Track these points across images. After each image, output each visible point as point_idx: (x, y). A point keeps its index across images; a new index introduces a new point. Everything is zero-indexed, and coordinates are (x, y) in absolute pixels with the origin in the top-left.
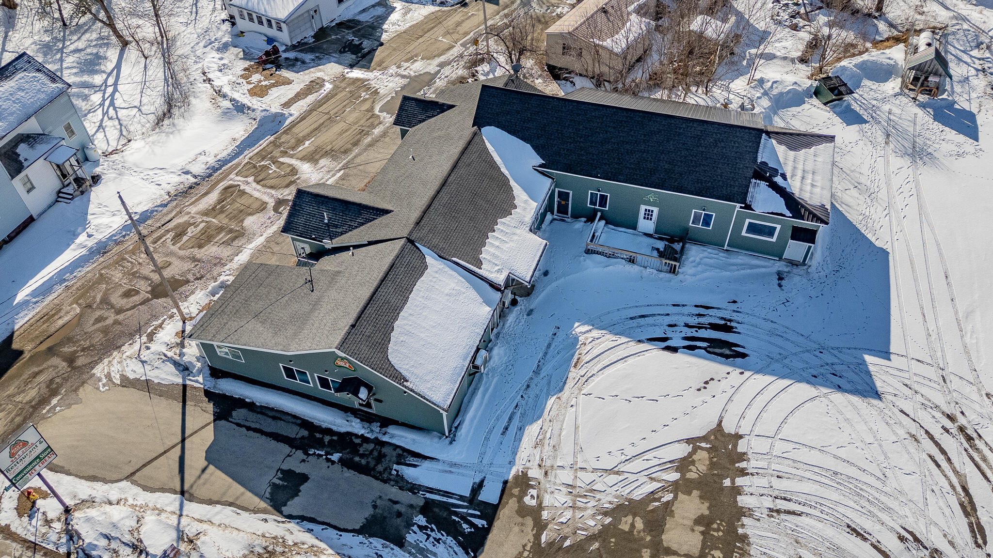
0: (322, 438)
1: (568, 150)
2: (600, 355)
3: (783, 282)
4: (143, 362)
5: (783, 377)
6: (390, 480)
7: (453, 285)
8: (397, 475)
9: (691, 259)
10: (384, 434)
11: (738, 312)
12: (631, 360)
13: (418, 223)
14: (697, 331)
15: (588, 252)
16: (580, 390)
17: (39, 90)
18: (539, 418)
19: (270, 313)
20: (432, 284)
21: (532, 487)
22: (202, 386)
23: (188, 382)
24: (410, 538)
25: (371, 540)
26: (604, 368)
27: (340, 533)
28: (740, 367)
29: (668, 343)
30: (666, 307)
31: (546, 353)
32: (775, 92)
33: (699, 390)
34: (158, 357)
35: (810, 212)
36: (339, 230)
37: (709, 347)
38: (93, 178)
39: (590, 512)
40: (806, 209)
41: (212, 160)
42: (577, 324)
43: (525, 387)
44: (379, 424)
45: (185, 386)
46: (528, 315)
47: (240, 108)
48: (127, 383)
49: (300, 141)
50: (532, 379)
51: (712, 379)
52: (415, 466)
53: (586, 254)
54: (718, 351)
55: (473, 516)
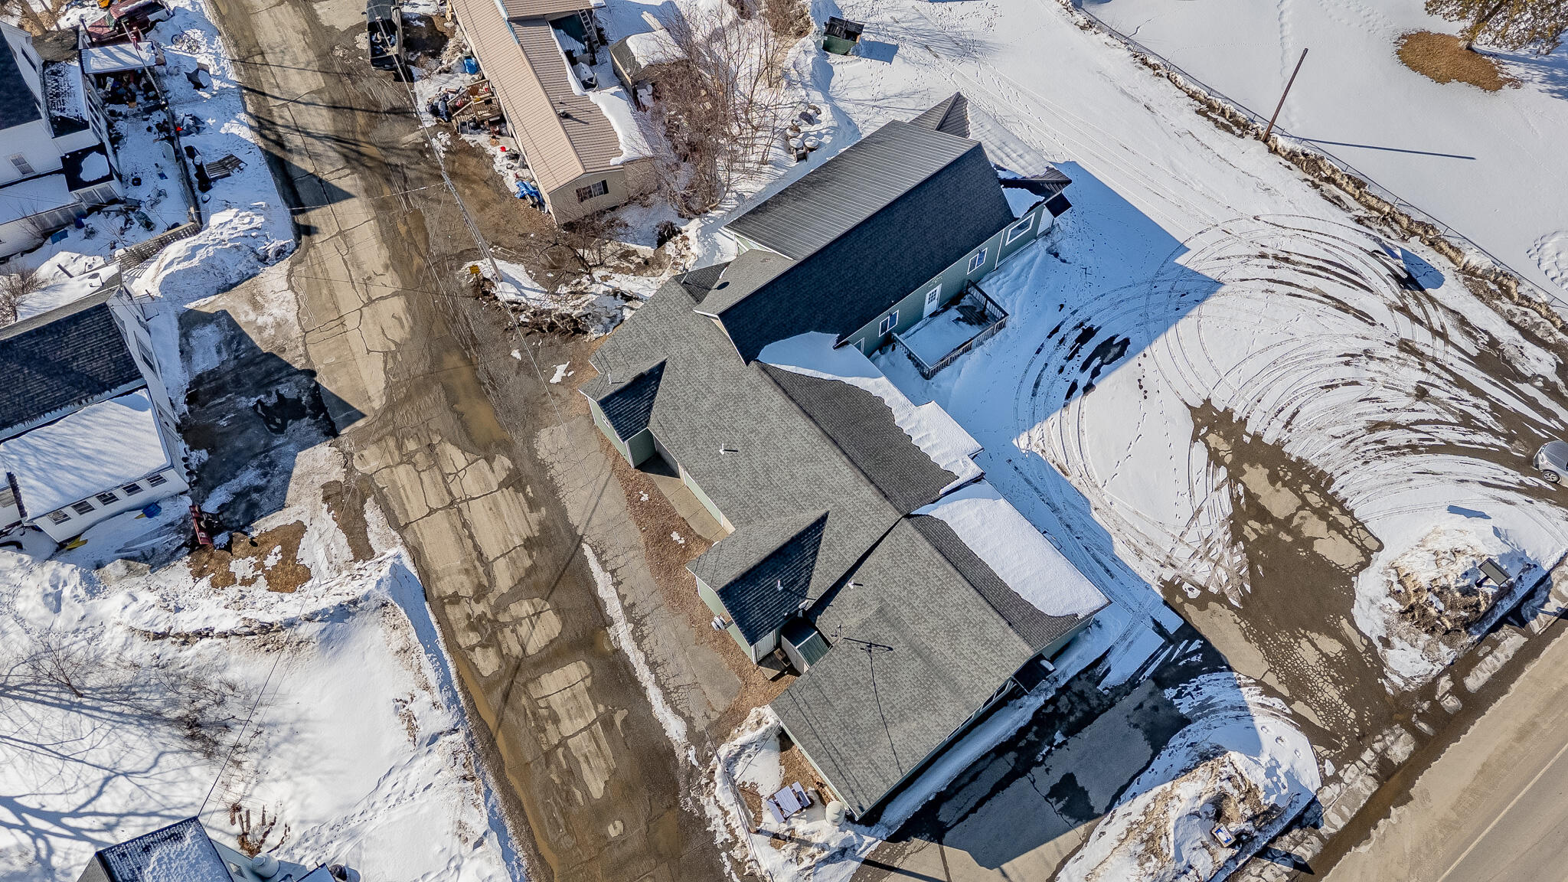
0: (1028, 741)
3: (1062, 256)
5: (1166, 330)
6: (1113, 699)
7: (971, 513)
8: (1111, 690)
9: (998, 297)
10: (1057, 680)
11: (1074, 313)
12: (1084, 426)
13: (886, 496)
15: (930, 377)
16: (1096, 486)
18: (1110, 537)
19: (893, 707)
20: (965, 530)
21: (1181, 584)
22: (880, 841)
23: (864, 856)
24: (1184, 710)
25: (1171, 745)
26: (1082, 452)
27: (1150, 769)
28: (1138, 352)
29: (1081, 385)
36: (802, 582)
37: (1102, 359)
39: (1227, 554)
40: (1044, 182)
42: (1015, 442)
43: (1067, 529)
45: (866, 862)
47: (340, 613)
50: (1060, 518)
51: (1139, 380)
52: (1108, 670)
53: (930, 381)
54: (1110, 356)
55: (1187, 647)
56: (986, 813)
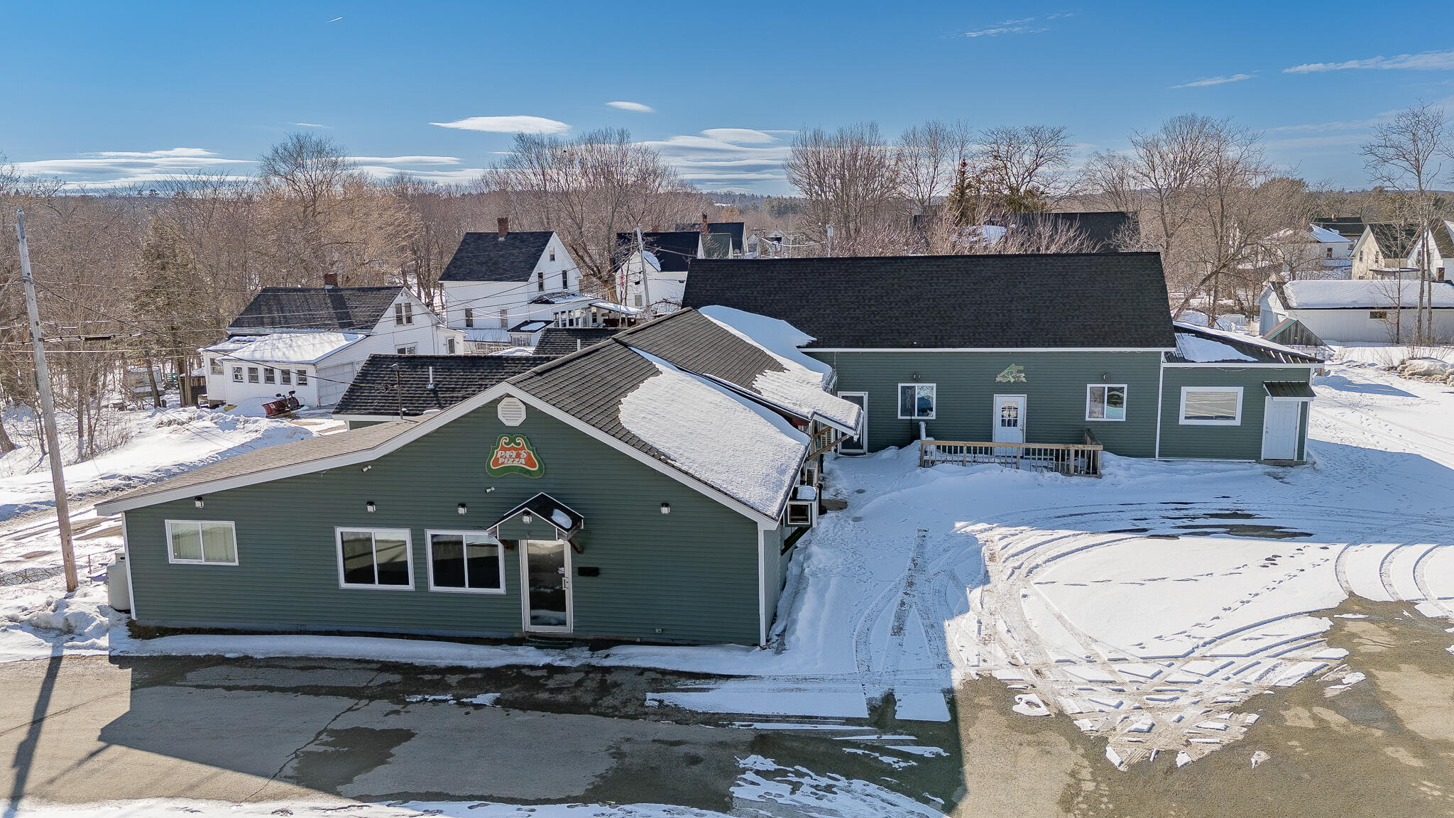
1: (852, 318)
2: (1031, 548)
5: (1410, 543)
6: (645, 714)
8: (662, 706)
10: (605, 658)
13: (628, 334)
14: (1191, 521)
15: (926, 464)
16: (1026, 580)
18: (963, 611)
20: (678, 387)
21: (1020, 692)
22: (104, 652)
23: (68, 652)
24: (744, 793)
26: (1053, 558)
27: (528, 807)
28: (1314, 543)
29: (1153, 532)
30: (1108, 506)
31: (920, 553)
33: (1265, 566)
35: (1284, 353)
36: (458, 394)
37: (1229, 531)
40: (1276, 351)
42: (959, 525)
43: (904, 584)
44: (586, 647)
45: (57, 658)
46: (855, 521)
50: (912, 576)
51: (1277, 556)
52: (702, 690)
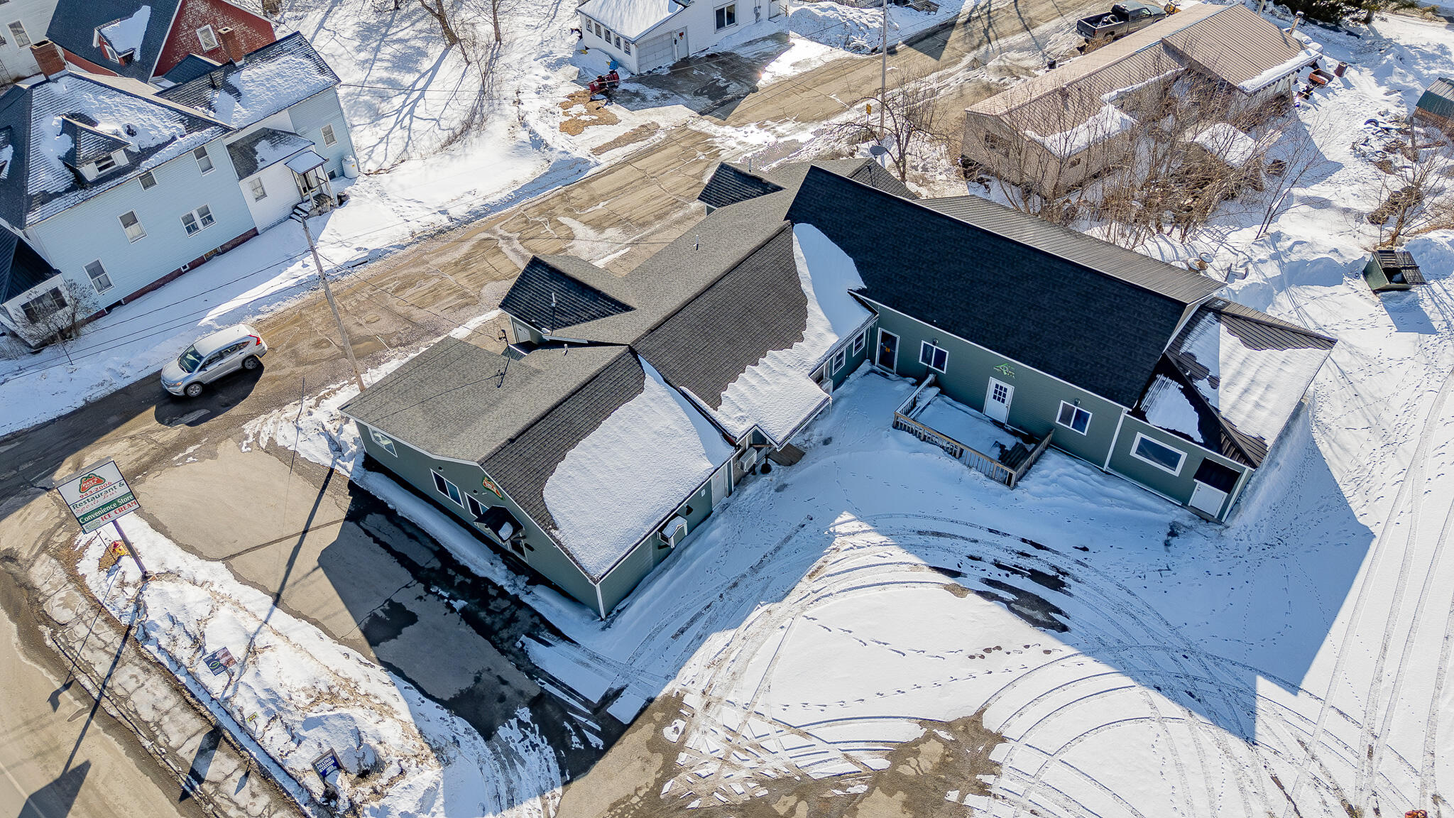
0: (454, 576)
1: (902, 276)
2: (852, 570)
3: (1174, 540)
4: (299, 429)
6: (510, 652)
7: (669, 422)
8: (521, 649)
9: (1044, 472)
10: (528, 594)
11: (1082, 564)
12: (892, 589)
13: (652, 331)
14: (1007, 575)
15: (897, 426)
16: (804, 609)
17: (301, 80)
18: (733, 628)
19: (438, 403)
20: (640, 413)
21: (682, 717)
22: (348, 475)
24: (503, 732)
25: (455, 719)
26: (850, 589)
27: (423, 699)
29: (959, 580)
30: (977, 529)
31: (778, 548)
32: (1294, 257)
33: (972, 657)
34: (316, 427)
35: (1234, 444)
37: (1016, 602)
38: (339, 197)
39: (744, 774)
40: (1229, 438)
41: (477, 204)
43: (731, 584)
44: (527, 579)
45: (332, 470)
46: (777, 490)
47: (538, 143)
48: (273, 449)
49: (593, 200)
51: (999, 648)
52: (548, 644)
53: (891, 428)
54: (1026, 611)
55: (591, 730)
56: (374, 551)
